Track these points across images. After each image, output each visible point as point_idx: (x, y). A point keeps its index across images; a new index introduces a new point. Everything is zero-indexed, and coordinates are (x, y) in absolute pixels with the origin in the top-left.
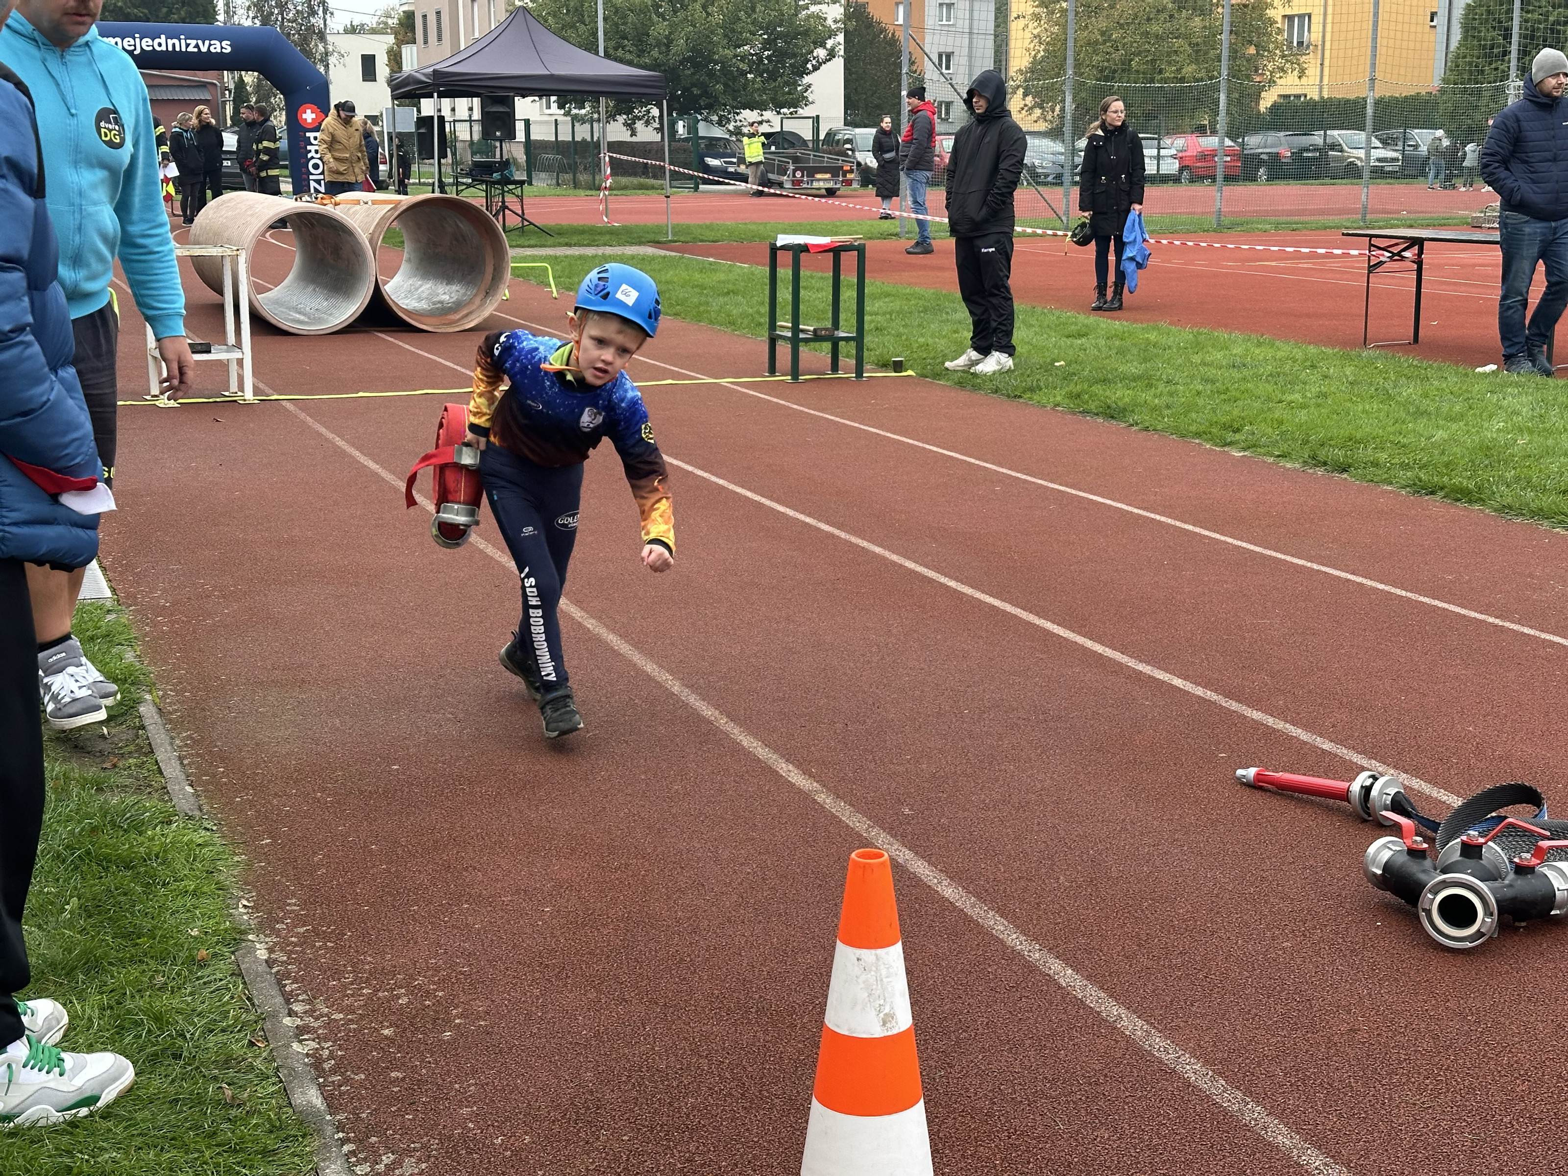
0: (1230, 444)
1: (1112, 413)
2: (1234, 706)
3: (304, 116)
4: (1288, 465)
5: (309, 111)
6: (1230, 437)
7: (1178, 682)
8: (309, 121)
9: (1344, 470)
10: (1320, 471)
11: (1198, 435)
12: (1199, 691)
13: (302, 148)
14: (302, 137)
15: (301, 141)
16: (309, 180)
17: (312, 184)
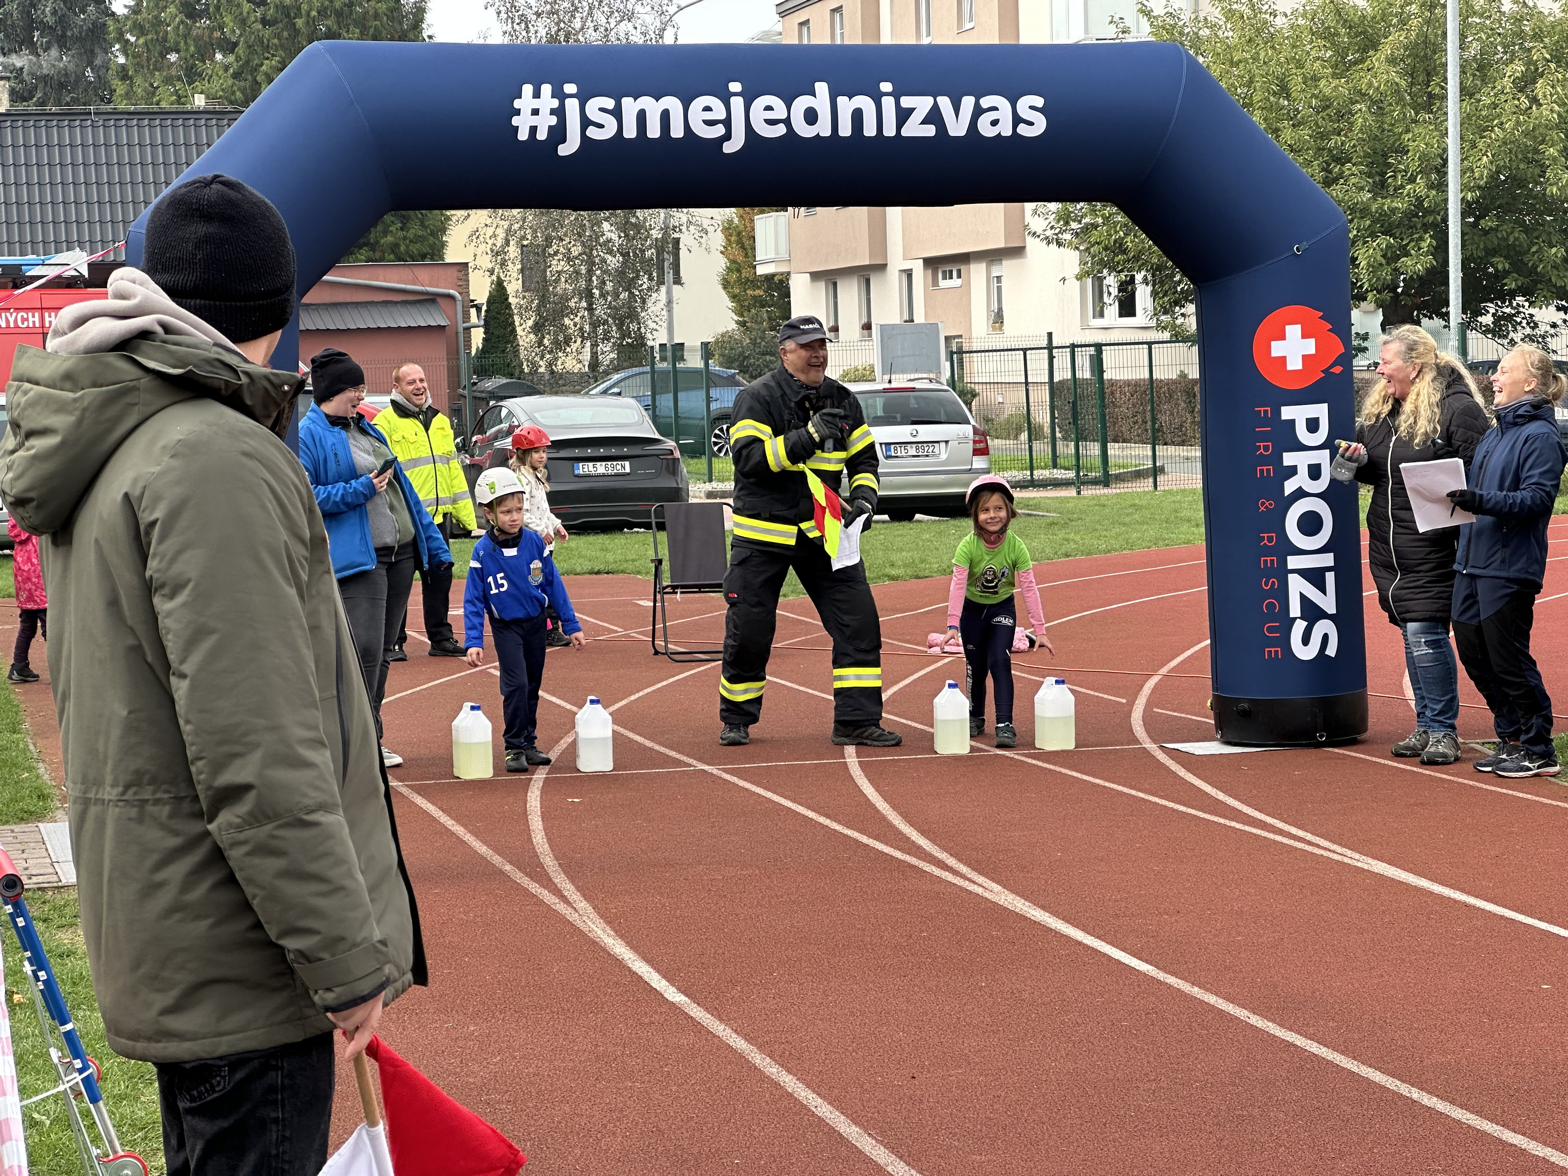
3: (1277, 349)
5: (1294, 331)
8: (1295, 364)
13: (1263, 460)
14: (1265, 422)
15: (1264, 437)
16: (1284, 572)
17: (1297, 586)
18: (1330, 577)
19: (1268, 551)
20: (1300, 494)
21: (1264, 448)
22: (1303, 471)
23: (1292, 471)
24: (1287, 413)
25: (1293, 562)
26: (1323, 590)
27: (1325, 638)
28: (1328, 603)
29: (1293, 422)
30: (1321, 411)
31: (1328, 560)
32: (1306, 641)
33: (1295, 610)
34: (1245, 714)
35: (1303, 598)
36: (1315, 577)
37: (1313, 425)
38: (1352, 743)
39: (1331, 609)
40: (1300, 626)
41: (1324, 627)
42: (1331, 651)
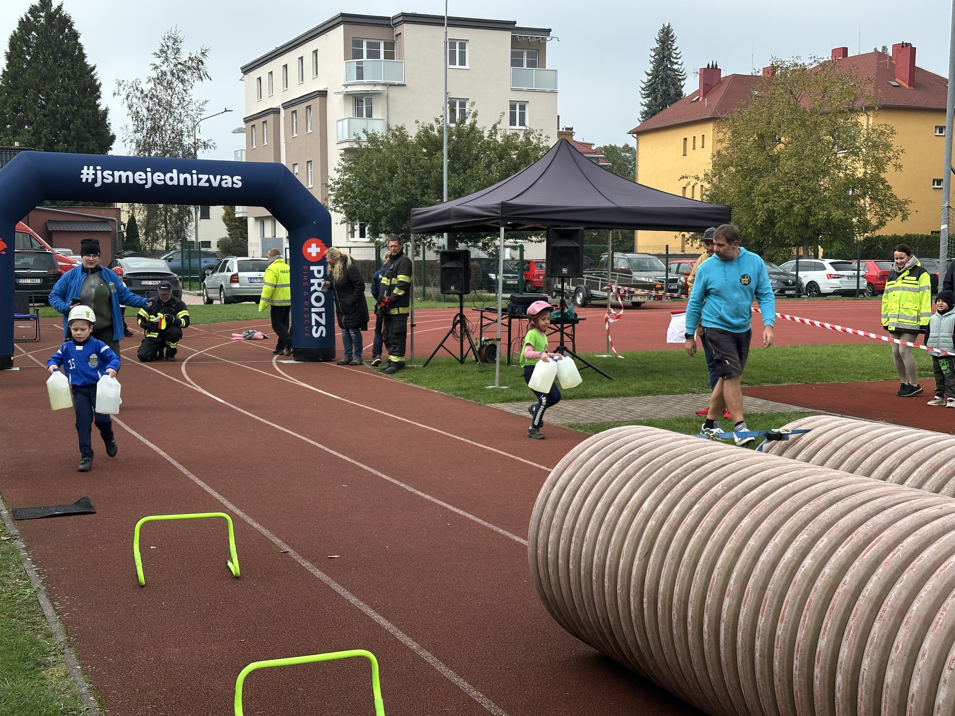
3: (309, 250)
5: (314, 245)
8: (314, 255)
13: (305, 281)
14: (305, 270)
15: (305, 275)
16: (311, 313)
17: (314, 317)
18: (324, 315)
19: (307, 307)
20: (315, 291)
21: (305, 278)
22: (316, 285)
23: (313, 284)
24: (312, 268)
25: (313, 310)
26: (321, 318)
27: (322, 332)
28: (323, 321)
29: (313, 271)
30: (321, 268)
31: (323, 309)
32: (316, 332)
33: (313, 323)
34: (300, 352)
35: (316, 320)
36: (319, 314)
37: (319, 272)
38: (330, 361)
39: (324, 323)
40: (315, 328)
41: (322, 328)
42: (324, 335)
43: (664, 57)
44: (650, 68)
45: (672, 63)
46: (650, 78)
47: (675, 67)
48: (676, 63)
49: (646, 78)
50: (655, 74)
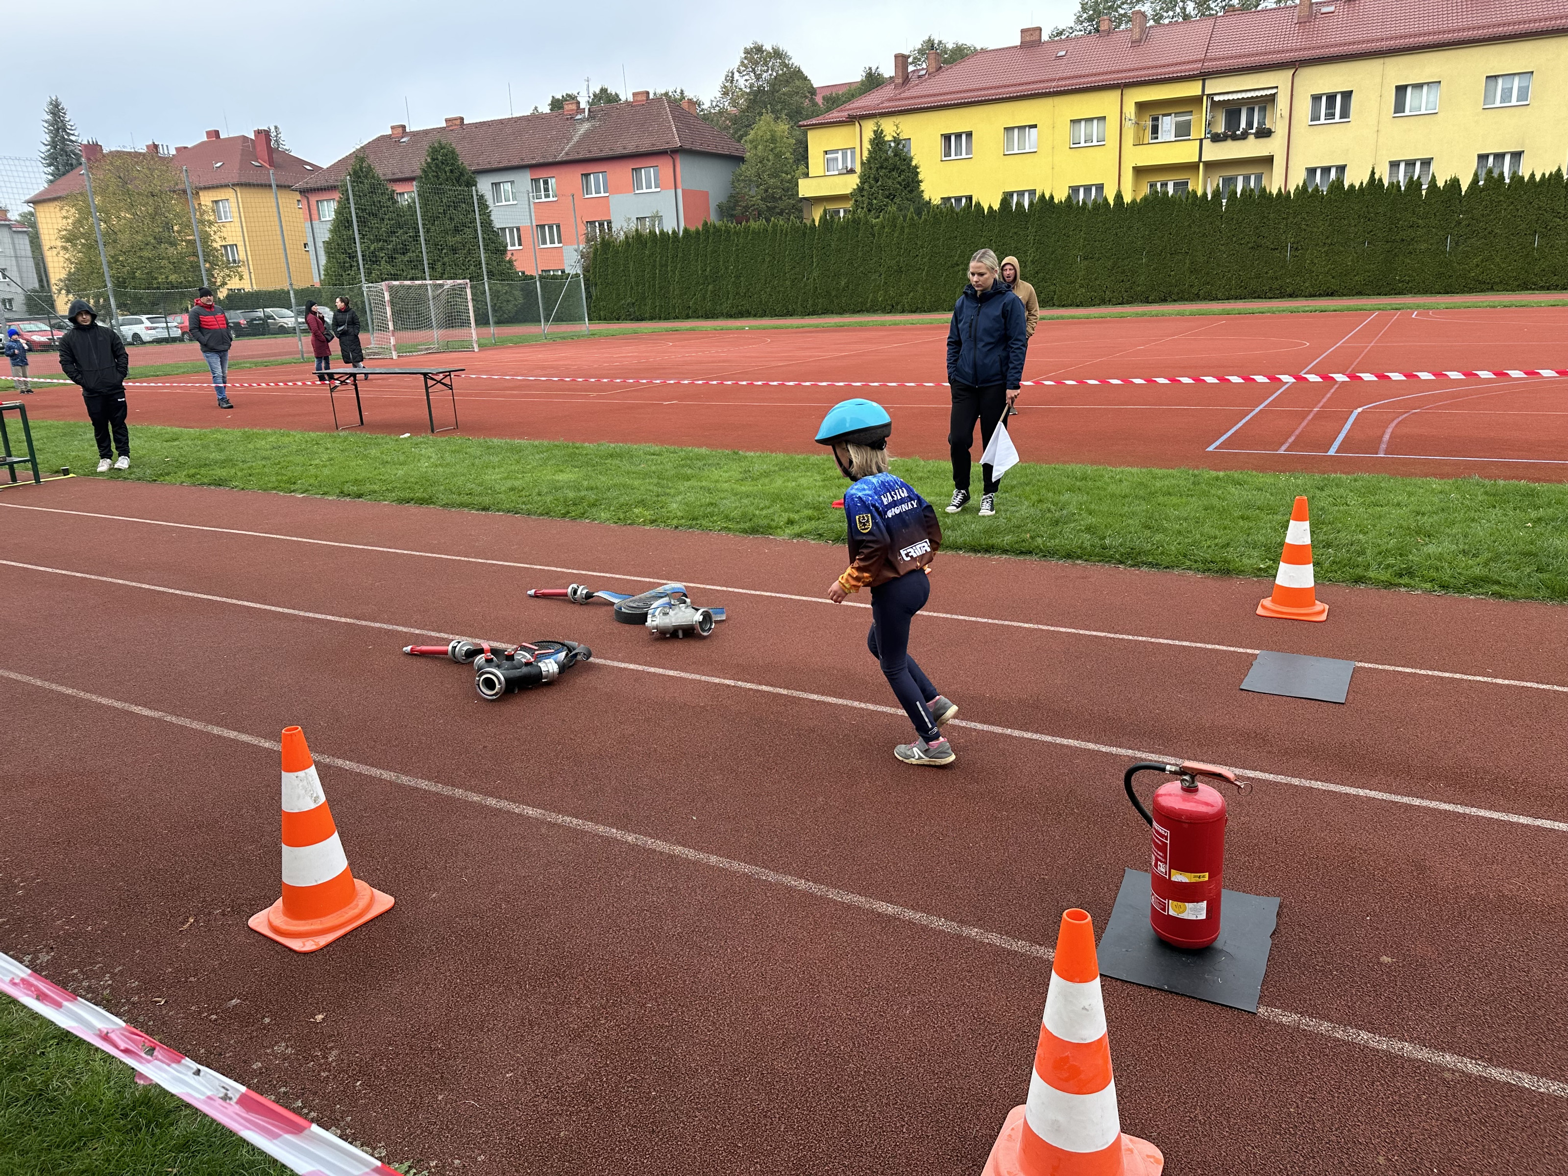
0: (293, 491)
1: (219, 483)
2: (364, 623)
4: (330, 498)
6: (293, 487)
7: (329, 617)
9: (359, 497)
10: (348, 499)
11: (274, 488)
12: (343, 620)
43: (58, 129)
44: (47, 138)
45: (69, 134)
46: (49, 147)
47: (73, 138)
48: (73, 135)
49: (44, 149)
50: (53, 144)
